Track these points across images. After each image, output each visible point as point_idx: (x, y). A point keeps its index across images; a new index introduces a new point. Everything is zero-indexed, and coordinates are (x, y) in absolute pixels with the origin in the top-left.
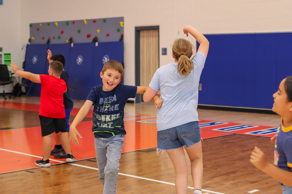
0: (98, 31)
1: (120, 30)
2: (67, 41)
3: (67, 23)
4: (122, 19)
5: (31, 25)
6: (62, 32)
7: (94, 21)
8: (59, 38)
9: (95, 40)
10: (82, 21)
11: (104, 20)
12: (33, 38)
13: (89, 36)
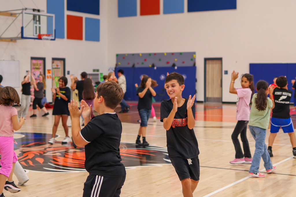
0: (176, 60)
1: (193, 60)
2: (150, 66)
3: (150, 55)
4: (194, 53)
5: (117, 55)
6: (145, 60)
7: (173, 54)
8: (143, 63)
9: (174, 65)
10: (163, 54)
11: (181, 54)
12: (119, 63)
13: (168, 63)
